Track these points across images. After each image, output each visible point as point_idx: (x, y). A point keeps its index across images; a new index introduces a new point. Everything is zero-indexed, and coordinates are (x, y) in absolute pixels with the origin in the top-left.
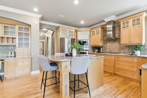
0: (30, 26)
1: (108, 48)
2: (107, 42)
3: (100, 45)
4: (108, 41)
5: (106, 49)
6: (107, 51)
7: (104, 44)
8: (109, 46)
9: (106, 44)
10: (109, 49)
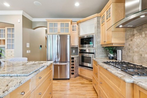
0: (13, 25)
1: (136, 50)
2: (133, 35)
3: (112, 44)
4: (135, 32)
5: (130, 54)
6: (133, 59)
7: (127, 39)
8: (138, 46)
9: (131, 40)
10: (138, 52)
